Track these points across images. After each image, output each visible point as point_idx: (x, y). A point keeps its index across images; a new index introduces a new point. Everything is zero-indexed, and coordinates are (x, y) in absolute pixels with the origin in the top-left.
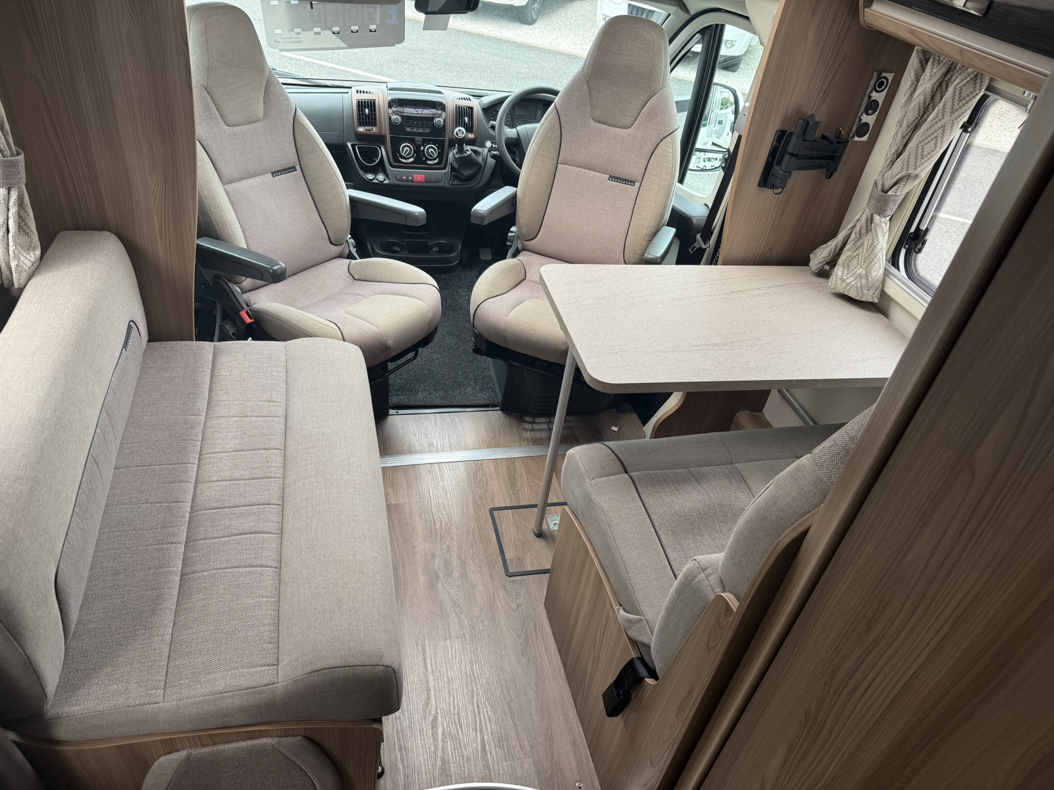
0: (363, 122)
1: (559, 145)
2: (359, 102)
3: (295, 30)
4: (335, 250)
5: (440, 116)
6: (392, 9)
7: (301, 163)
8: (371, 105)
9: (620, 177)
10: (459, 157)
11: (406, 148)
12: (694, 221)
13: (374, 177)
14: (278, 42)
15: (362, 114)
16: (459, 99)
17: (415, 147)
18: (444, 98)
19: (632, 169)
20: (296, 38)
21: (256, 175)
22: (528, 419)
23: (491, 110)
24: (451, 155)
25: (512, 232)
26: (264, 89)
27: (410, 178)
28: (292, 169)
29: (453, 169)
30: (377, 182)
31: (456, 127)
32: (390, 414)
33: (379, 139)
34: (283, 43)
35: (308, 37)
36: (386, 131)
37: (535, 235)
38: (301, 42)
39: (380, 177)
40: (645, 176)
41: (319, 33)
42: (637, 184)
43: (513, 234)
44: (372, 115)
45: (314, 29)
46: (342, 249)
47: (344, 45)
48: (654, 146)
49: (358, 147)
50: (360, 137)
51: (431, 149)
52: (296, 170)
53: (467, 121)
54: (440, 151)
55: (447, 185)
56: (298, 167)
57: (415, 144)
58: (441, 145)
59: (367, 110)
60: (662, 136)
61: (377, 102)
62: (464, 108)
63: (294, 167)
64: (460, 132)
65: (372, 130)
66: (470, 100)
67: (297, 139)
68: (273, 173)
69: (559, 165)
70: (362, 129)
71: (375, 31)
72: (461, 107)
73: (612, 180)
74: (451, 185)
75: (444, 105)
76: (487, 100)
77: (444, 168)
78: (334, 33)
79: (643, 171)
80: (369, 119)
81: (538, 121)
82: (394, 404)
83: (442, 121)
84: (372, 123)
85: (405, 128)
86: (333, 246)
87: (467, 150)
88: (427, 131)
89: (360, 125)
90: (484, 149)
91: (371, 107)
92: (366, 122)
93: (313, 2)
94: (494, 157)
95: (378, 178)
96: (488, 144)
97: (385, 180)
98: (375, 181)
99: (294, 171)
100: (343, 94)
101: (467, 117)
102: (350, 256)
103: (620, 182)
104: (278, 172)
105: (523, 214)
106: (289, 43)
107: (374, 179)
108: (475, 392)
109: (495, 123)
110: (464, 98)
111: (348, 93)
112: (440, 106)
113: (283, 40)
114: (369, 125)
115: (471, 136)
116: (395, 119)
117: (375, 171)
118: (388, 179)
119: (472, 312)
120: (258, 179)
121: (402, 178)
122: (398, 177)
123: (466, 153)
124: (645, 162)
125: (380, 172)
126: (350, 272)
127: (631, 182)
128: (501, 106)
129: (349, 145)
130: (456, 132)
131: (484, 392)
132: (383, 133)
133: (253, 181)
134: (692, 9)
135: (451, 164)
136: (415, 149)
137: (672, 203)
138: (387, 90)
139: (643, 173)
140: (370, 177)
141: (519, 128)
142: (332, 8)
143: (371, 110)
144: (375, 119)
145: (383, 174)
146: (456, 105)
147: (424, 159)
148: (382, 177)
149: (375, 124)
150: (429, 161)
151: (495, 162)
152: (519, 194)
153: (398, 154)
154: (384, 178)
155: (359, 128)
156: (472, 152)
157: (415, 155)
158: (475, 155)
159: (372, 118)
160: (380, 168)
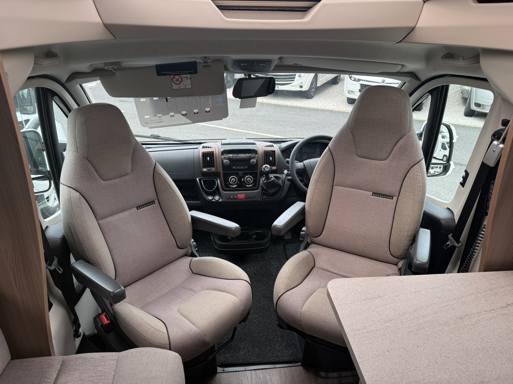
0: (206, 165)
1: (333, 174)
2: (203, 153)
3: (158, 115)
4: (182, 252)
5: (254, 158)
6: (219, 98)
7: (159, 198)
8: (211, 154)
9: (381, 193)
10: (266, 182)
11: (233, 179)
12: (443, 222)
13: (213, 198)
14: (148, 123)
15: (206, 160)
16: (266, 146)
17: (238, 178)
18: (256, 147)
19: (391, 188)
20: (159, 120)
21: (124, 210)
22: (323, 374)
23: (286, 151)
24: (261, 181)
25: (303, 231)
26: (131, 154)
27: (236, 197)
28: (152, 203)
29: (263, 189)
30: (215, 201)
31: (265, 164)
32: (218, 372)
33: (216, 175)
34: (150, 123)
35: (166, 118)
36: (220, 170)
37: (320, 234)
38: (162, 122)
39: (216, 197)
40: (401, 192)
41: (173, 116)
42: (395, 198)
43: (304, 233)
44: (211, 161)
45: (170, 113)
46: (187, 251)
47: (191, 122)
48: (406, 172)
49: (203, 181)
50: (204, 174)
51: (249, 178)
52: (155, 203)
53: (271, 159)
54: (254, 179)
55: (259, 199)
56: (156, 201)
57: (238, 176)
58: (255, 176)
59: (208, 158)
60: (412, 164)
61: (214, 153)
62: (269, 152)
63: (154, 201)
64: (266, 167)
65: (212, 169)
66: (273, 146)
67: (156, 183)
68: (137, 207)
69: (334, 186)
70: (205, 170)
71: (209, 112)
72: (268, 151)
73: (375, 196)
74: (262, 199)
75: (257, 151)
76: (284, 145)
77: (257, 189)
78: (183, 115)
79: (399, 189)
80: (210, 163)
81: (319, 156)
82: (221, 363)
83: (255, 160)
84: (212, 165)
85: (232, 167)
86: (180, 250)
87: (272, 178)
88: (246, 167)
89: (204, 167)
90: (283, 175)
91: (211, 156)
92: (208, 165)
93: (168, 98)
94: (289, 180)
95: (215, 198)
96: (286, 172)
97: (219, 199)
98: (214, 200)
99: (153, 204)
100: (194, 149)
101: (271, 157)
102: (193, 255)
103: (381, 197)
104: (141, 206)
105: (310, 220)
106: (155, 123)
107: (213, 199)
108: (282, 348)
109: (289, 159)
110: (269, 146)
111: (198, 148)
112: (255, 151)
113: (151, 122)
114: (210, 167)
115: (274, 168)
116: (226, 162)
117: (213, 194)
118: (222, 198)
119: (275, 302)
120: (126, 213)
121: (230, 197)
122: (228, 197)
123: (271, 179)
124: (400, 183)
125: (217, 195)
126: (191, 267)
127: (391, 197)
128: (294, 148)
129: (198, 179)
130: (264, 168)
131: (289, 348)
132: (219, 171)
133: (121, 215)
134: (423, 78)
135: (261, 186)
136: (239, 179)
137: (424, 209)
138: (221, 145)
139: (399, 191)
140: (210, 198)
141: (304, 162)
142: (179, 100)
143: (211, 158)
144: (214, 163)
145: (218, 196)
146: (264, 150)
147: (244, 184)
148: (218, 197)
149: (213, 166)
150: (247, 186)
151: (290, 182)
152: (306, 207)
153: (228, 183)
154: (219, 198)
155: (204, 169)
156: (275, 179)
157: (239, 182)
158: (277, 180)
159: (212, 163)
160: (216, 192)
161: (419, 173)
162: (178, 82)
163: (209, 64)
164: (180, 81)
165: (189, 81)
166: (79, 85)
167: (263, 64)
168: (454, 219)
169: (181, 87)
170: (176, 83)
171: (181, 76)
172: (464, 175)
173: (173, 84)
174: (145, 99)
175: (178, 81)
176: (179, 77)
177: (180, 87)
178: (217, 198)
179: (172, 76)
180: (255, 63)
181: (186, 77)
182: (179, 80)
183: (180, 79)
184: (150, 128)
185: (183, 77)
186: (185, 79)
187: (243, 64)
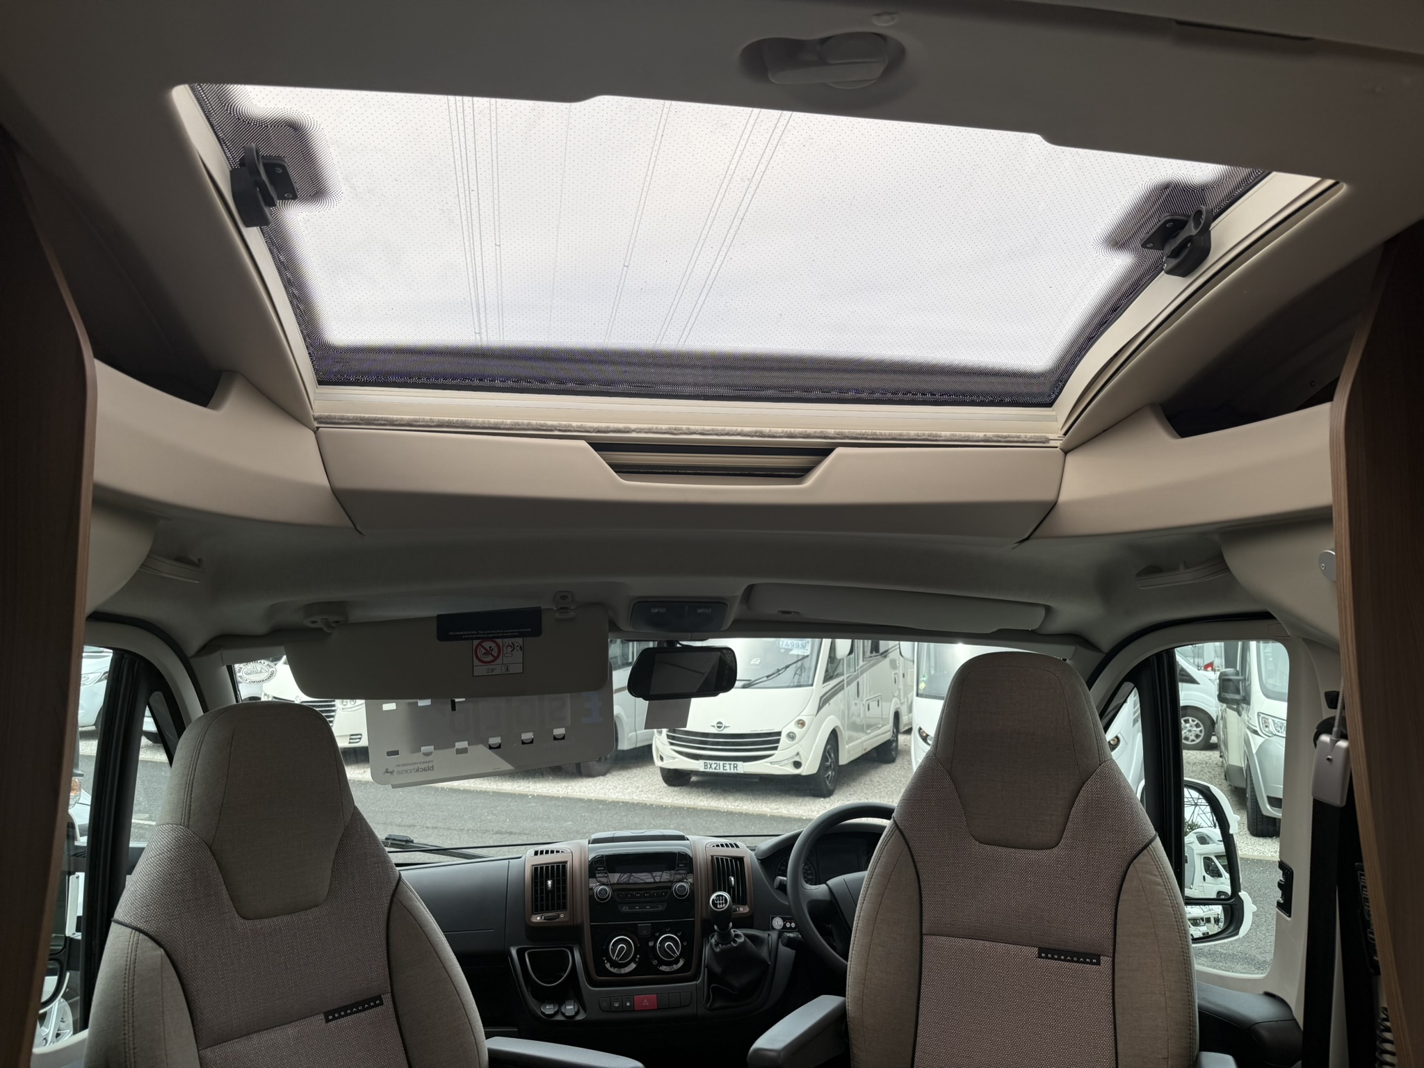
0: (542, 905)
1: (917, 897)
2: (536, 869)
3: (422, 748)
5: (684, 879)
6: (590, 699)
7: (395, 988)
8: (558, 871)
9: (1062, 948)
10: (722, 951)
11: (619, 945)
13: (556, 1009)
14: (392, 773)
15: (542, 890)
16: (718, 846)
17: (637, 941)
18: (689, 847)
19: (1092, 932)
20: (424, 763)
21: (284, 1021)
23: (775, 858)
24: (707, 950)
26: (336, 844)
27: (628, 1004)
28: (371, 1002)
29: (712, 976)
30: (563, 1018)
31: (714, 891)
33: (570, 934)
34: (399, 773)
35: (444, 758)
36: (584, 916)
38: (432, 768)
39: (569, 1007)
40: (1117, 940)
42: (1106, 961)
44: (558, 889)
45: (457, 744)
47: (510, 769)
49: (529, 954)
50: (535, 933)
51: (668, 943)
52: (381, 1004)
53: (733, 883)
54: (685, 944)
55: (701, 1011)
56: (387, 998)
57: (637, 935)
58: (686, 932)
59: (550, 882)
60: (1130, 854)
61: (568, 865)
62: (727, 860)
63: (379, 998)
64: (721, 898)
65: (559, 915)
66: (737, 847)
68: (326, 1014)
69: (925, 938)
70: (539, 918)
71: (563, 740)
72: (722, 859)
73: (1046, 957)
74: (710, 1010)
75: (691, 859)
77: (695, 978)
78: (491, 748)
79: (1109, 930)
80: (553, 898)
81: (865, 869)
83: (687, 887)
84: (559, 904)
85: (619, 906)
87: (737, 936)
88: (661, 908)
89: (537, 910)
90: (770, 932)
91: (558, 875)
92: (548, 904)
93: (457, 700)
94: (790, 943)
95: (563, 1010)
96: (778, 923)
97: (577, 1013)
98: (559, 1018)
100: (510, 860)
101: (733, 874)
103: (1065, 960)
104: (338, 1010)
106: (411, 771)
107: (556, 1014)
109: (785, 878)
110: (726, 843)
111: (520, 859)
112: (684, 861)
113: (401, 769)
114: (553, 909)
115: (743, 910)
116: (601, 890)
117: (559, 998)
118: (585, 1010)
121: (611, 1004)
122: (604, 1005)
123: (735, 942)
124: (1109, 911)
125: (569, 999)
127: (1092, 958)
129: (514, 951)
130: (713, 901)
132: (578, 921)
133: (276, 1035)
134: (1106, 641)
135: (707, 966)
136: (639, 945)
137: (1197, 1002)
138: (589, 843)
139: (1111, 935)
140: (549, 1009)
141: (831, 882)
142: (488, 707)
143: (558, 883)
144: (565, 897)
145: (574, 1002)
146: (712, 857)
147: (655, 962)
148: (571, 1007)
149: (563, 907)
150: (663, 968)
151: (794, 952)
152: (849, 1008)
153: (604, 959)
154: (576, 1010)
155: (534, 916)
156: (747, 940)
157: (638, 956)
158: (753, 945)
159: (558, 896)
160: (570, 990)
161: (1155, 876)
162: (490, 658)
163: (572, 614)
164: (496, 655)
165: (518, 654)
166: (227, 667)
167: (707, 611)
168: (1295, 1020)
169: (496, 669)
170: (483, 659)
171: (500, 641)
172: (1282, 879)
173: (476, 662)
174: (395, 704)
175: (490, 656)
176: (493, 645)
177: (493, 670)
178: (570, 1009)
179: (476, 642)
180: (687, 608)
181: (511, 644)
182: (493, 653)
183: (496, 649)
184: (394, 787)
185: (503, 646)
186: (509, 649)
187: (656, 610)
